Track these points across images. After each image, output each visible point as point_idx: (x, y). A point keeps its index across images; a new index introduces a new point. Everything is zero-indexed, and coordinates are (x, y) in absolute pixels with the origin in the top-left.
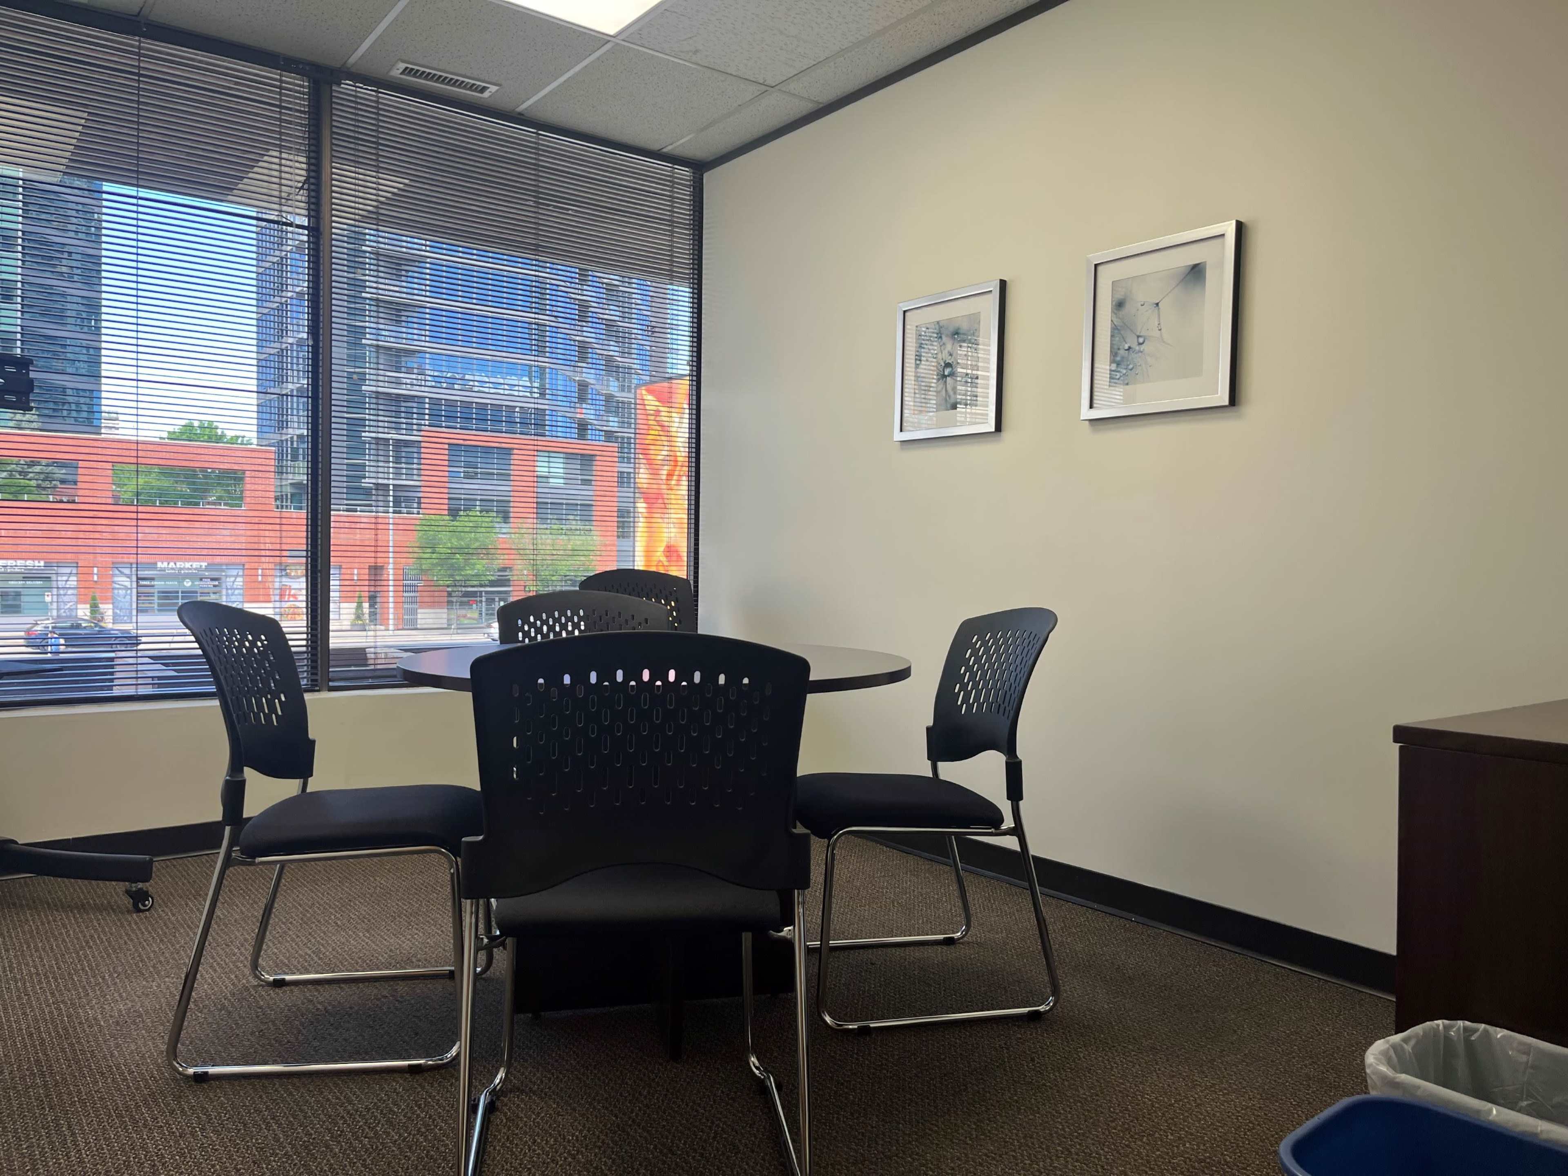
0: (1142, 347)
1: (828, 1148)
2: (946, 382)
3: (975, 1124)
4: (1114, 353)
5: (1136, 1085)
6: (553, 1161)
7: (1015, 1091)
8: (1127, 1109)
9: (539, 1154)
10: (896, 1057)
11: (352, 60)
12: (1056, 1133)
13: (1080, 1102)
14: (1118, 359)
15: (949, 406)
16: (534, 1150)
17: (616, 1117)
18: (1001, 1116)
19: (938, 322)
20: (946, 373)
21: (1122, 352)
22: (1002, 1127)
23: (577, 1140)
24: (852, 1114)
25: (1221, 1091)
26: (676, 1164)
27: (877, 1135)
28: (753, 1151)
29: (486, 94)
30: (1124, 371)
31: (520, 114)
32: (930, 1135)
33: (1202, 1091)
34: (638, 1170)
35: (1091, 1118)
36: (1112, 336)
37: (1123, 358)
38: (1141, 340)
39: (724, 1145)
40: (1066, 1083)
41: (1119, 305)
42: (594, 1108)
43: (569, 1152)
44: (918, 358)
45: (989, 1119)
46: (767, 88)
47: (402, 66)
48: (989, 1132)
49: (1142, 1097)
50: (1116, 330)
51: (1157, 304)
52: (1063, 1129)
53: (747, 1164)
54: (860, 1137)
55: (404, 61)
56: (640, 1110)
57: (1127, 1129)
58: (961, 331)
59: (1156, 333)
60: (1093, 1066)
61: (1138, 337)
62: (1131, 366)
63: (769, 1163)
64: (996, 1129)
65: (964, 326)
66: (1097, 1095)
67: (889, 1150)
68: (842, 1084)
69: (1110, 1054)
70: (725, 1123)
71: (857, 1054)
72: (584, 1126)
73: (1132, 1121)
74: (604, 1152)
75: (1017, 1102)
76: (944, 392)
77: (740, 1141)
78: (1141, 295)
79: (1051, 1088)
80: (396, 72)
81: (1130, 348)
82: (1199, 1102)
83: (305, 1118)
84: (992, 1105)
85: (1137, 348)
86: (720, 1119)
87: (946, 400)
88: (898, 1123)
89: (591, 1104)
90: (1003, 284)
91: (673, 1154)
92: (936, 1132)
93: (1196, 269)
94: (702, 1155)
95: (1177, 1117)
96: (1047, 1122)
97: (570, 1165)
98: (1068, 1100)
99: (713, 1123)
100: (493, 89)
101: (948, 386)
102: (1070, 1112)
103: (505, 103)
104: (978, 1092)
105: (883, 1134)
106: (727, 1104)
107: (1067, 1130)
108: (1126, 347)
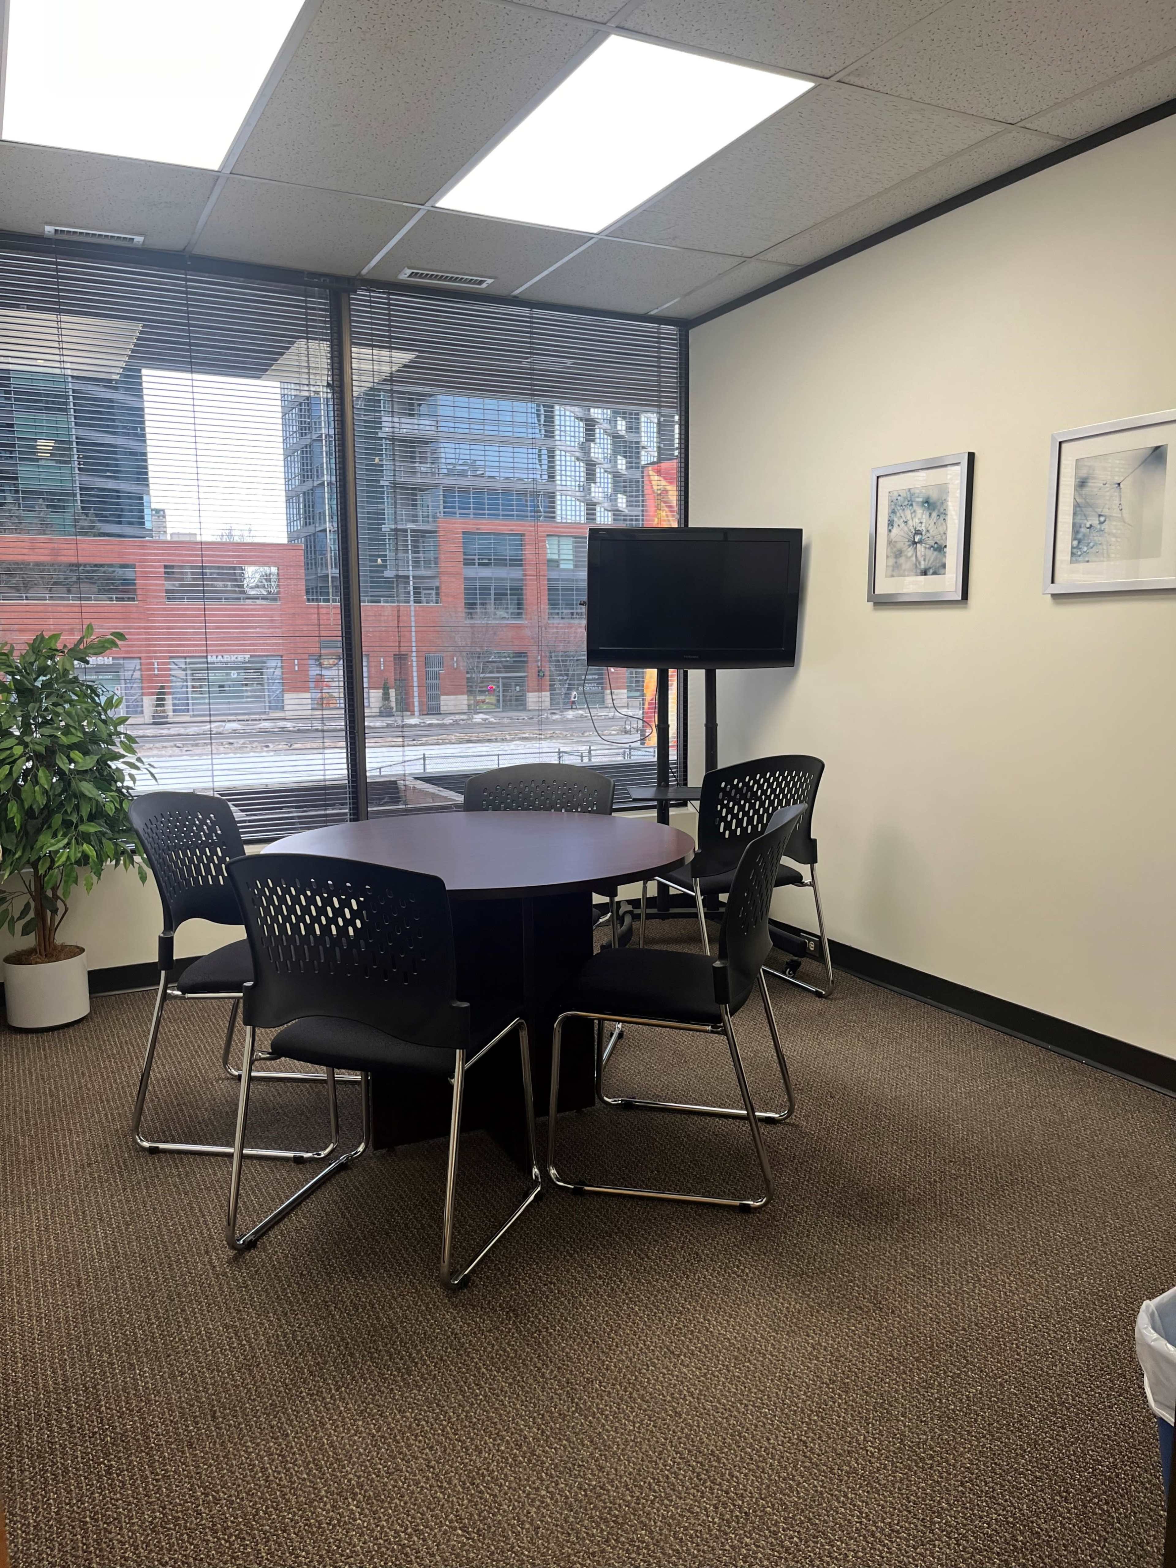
0: (1103, 526)
1: (774, 1261)
2: (916, 548)
3: (901, 1249)
4: (1076, 529)
5: (1051, 1223)
6: (555, 1257)
7: (941, 1222)
8: (1038, 1244)
9: (544, 1252)
10: (841, 1186)
11: (364, 272)
12: (970, 1261)
13: (998, 1235)
14: (1080, 536)
15: (919, 571)
16: (541, 1248)
17: (605, 1224)
18: (925, 1244)
19: (909, 490)
20: (916, 540)
21: (1083, 530)
22: (924, 1253)
23: (574, 1242)
24: (797, 1235)
25: (1128, 1232)
26: (651, 1267)
27: (816, 1254)
28: (712, 1260)
29: (484, 285)
30: (1085, 549)
31: (515, 297)
32: (861, 1256)
33: (1110, 1232)
34: (620, 1269)
35: (1004, 1250)
36: (1075, 514)
37: (1084, 535)
38: (1102, 519)
39: (690, 1255)
40: (988, 1218)
41: (1082, 484)
42: (589, 1216)
43: (567, 1251)
44: (891, 523)
45: (913, 1246)
46: (745, 259)
47: (409, 272)
48: (912, 1256)
49: (1054, 1234)
50: (1078, 510)
51: (1119, 484)
52: (977, 1259)
53: (707, 1270)
54: (802, 1254)
55: (409, 268)
56: (624, 1220)
57: (1034, 1262)
58: (931, 501)
59: (1115, 513)
60: (1015, 1203)
61: (1100, 516)
62: (1091, 544)
63: (725, 1271)
64: (919, 1255)
65: (934, 495)
66: (1014, 1230)
67: (825, 1267)
68: (792, 1207)
69: (1033, 1193)
70: (692, 1235)
71: (808, 1181)
72: (580, 1231)
73: (1040, 1255)
74: (595, 1253)
75: (940, 1231)
76: (914, 558)
77: (703, 1251)
78: (1103, 476)
79: (974, 1222)
80: (404, 275)
81: (1091, 526)
82: (1105, 1241)
83: (369, 1209)
84: (918, 1233)
85: (1098, 527)
86: (687, 1232)
87: (916, 567)
88: (835, 1244)
89: (585, 1212)
90: (971, 457)
91: (648, 1258)
92: (866, 1254)
93: (1158, 451)
94: (671, 1261)
95: (1082, 1254)
96: (964, 1252)
97: (568, 1261)
98: (986, 1233)
99: (682, 1234)
100: (490, 281)
101: (918, 553)
102: (986, 1244)
103: (502, 291)
104: (908, 1221)
105: (822, 1252)
106: (695, 1219)
107: (981, 1259)
108: (1088, 526)
